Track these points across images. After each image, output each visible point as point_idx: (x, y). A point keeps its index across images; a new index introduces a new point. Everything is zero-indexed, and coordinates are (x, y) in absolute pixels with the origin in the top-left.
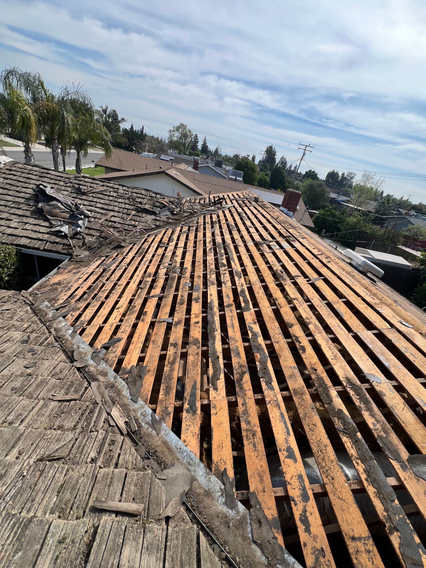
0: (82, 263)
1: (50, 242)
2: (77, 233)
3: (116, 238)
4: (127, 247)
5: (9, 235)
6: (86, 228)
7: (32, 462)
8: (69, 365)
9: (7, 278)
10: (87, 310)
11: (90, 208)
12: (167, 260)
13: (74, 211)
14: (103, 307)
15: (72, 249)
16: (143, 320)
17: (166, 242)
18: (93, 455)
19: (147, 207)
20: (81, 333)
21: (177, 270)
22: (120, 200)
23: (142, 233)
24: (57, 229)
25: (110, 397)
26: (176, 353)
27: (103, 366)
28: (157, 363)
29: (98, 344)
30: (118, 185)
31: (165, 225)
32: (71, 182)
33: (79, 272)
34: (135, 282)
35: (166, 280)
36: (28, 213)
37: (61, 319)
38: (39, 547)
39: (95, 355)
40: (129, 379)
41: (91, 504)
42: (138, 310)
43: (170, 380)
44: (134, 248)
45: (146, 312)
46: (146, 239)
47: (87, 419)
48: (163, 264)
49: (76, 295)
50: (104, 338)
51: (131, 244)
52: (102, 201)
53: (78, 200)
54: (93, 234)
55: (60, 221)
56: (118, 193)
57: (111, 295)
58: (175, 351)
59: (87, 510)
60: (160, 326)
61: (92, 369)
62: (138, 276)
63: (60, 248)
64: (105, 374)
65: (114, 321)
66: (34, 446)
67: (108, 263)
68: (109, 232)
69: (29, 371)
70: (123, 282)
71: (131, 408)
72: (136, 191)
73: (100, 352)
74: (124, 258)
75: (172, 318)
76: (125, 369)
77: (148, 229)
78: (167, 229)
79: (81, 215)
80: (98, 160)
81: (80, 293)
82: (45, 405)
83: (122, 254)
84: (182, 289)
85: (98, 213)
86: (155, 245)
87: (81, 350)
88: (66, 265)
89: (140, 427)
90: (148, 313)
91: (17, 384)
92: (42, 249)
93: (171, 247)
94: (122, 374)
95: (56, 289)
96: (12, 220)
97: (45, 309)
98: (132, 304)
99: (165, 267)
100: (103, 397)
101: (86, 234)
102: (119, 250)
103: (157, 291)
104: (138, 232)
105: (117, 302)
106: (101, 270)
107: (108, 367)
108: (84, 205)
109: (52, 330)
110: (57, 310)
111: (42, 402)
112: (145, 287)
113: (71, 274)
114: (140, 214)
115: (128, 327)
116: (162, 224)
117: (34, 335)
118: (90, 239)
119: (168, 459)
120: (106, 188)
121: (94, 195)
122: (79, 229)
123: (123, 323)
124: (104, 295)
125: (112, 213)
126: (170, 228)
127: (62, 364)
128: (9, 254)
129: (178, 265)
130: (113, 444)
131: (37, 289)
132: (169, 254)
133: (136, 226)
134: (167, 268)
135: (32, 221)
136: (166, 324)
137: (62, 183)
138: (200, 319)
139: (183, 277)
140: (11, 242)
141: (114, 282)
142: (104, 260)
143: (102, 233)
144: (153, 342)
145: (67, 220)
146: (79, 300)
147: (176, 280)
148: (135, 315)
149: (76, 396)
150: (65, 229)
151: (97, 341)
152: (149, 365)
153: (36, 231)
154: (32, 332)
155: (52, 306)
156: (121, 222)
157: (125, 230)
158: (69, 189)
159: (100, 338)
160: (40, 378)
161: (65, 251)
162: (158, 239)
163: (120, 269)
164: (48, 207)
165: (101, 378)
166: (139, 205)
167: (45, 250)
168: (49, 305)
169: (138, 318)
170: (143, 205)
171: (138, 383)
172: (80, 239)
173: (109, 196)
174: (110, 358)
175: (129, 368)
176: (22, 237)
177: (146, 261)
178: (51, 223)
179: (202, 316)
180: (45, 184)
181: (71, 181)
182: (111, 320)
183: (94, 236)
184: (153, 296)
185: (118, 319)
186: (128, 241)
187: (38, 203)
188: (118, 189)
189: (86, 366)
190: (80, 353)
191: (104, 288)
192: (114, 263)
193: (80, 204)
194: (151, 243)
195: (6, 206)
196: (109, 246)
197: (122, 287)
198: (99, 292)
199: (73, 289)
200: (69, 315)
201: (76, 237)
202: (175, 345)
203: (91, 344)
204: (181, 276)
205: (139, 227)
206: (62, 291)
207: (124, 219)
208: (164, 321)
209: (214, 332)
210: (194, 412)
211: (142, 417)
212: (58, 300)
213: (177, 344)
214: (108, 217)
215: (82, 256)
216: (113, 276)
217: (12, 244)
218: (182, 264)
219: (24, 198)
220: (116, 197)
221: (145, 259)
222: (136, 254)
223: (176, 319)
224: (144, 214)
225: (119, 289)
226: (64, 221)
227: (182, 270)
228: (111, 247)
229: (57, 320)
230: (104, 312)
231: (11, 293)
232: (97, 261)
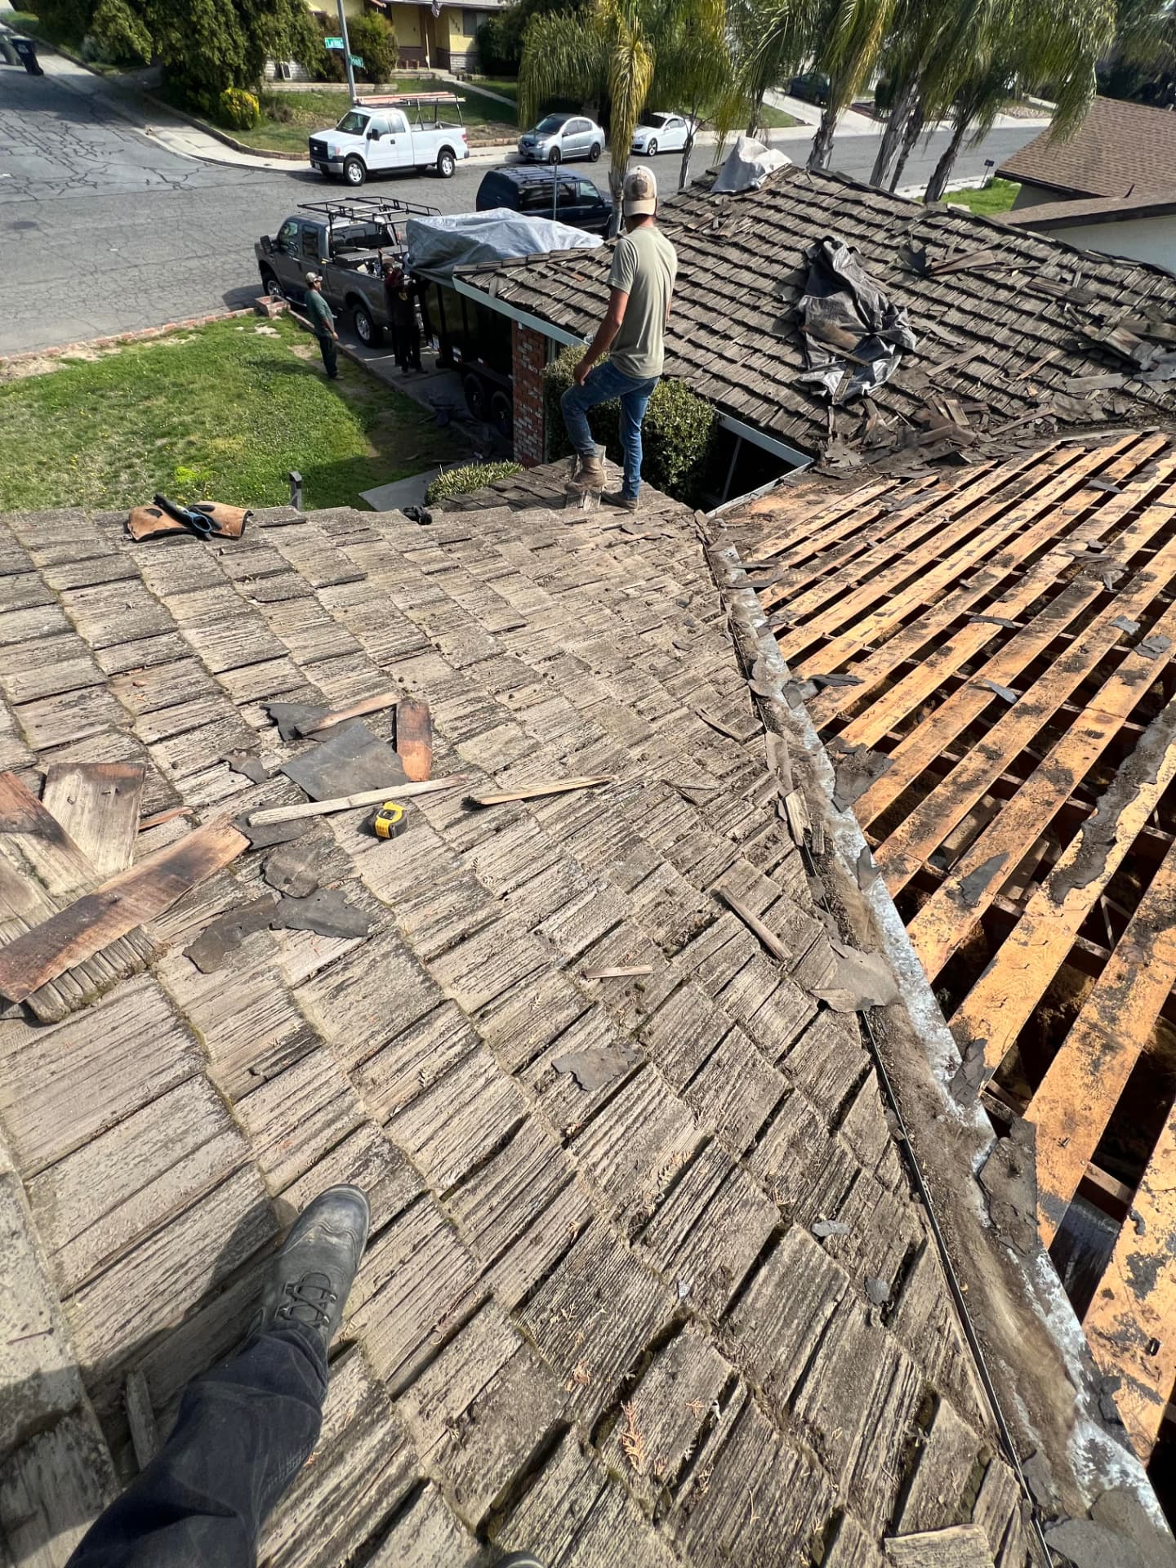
0: (836, 481)
1: (787, 411)
2: (858, 397)
3: (956, 433)
4: (974, 465)
5: (716, 376)
6: (886, 385)
7: (655, 778)
8: (741, 680)
9: (675, 480)
10: (809, 594)
11: (923, 323)
12: (1090, 535)
13: (876, 329)
14: (846, 599)
15: (825, 439)
16: (932, 665)
17: (1120, 477)
18: (737, 832)
19: (1116, 338)
20: (779, 635)
21: (1110, 574)
22: (1029, 305)
23: (1043, 432)
24: (815, 376)
25: (794, 774)
26: (985, 772)
27: (800, 714)
28: (922, 767)
29: (807, 670)
30: (1050, 244)
31: (1145, 418)
32: (906, 233)
33: (822, 502)
34: (953, 566)
35: (1053, 591)
36: (768, 324)
37: (751, 591)
38: (643, 875)
39: (791, 687)
40: (844, 765)
41: (716, 886)
42: (929, 638)
43: (937, 816)
44: (994, 474)
45: (950, 649)
46: (1048, 454)
47: (743, 779)
48: (1071, 541)
49: (796, 553)
50: (822, 664)
51: (990, 458)
52: (969, 304)
53: (901, 293)
54: (896, 407)
55: (831, 354)
56: (1034, 276)
57: (877, 578)
58: (987, 767)
59: (709, 890)
60: (973, 695)
61: (777, 709)
62: (969, 553)
63: (799, 430)
64: (799, 732)
65: (858, 639)
66: (662, 761)
67: (900, 497)
68: (943, 410)
69: (678, 653)
70: (922, 557)
71: (826, 815)
72: (1105, 270)
73: (803, 685)
74: (951, 495)
75: (1019, 692)
76: (842, 742)
77: (1073, 423)
78: (1147, 435)
79: (888, 343)
80: (1007, 157)
81: (805, 550)
82: (687, 717)
83: (951, 483)
84: (1097, 632)
85: (940, 342)
86: (1071, 478)
87: (768, 665)
88: (797, 478)
89: (830, 853)
90: (953, 654)
91: (661, 662)
92: (762, 425)
93: (1127, 500)
94: (835, 749)
95: (760, 528)
96: (731, 339)
97: (725, 560)
98: (921, 618)
99: (1070, 553)
100: (780, 765)
101: (879, 405)
102: (946, 470)
103: (1007, 610)
104: (1031, 426)
105: (883, 600)
106: (876, 512)
107: (810, 721)
108: (911, 312)
109: (728, 606)
110: (749, 571)
111: (685, 710)
112: (975, 589)
113: (801, 502)
114: (1072, 365)
115: (886, 664)
116: (1136, 409)
117: (698, 600)
118: (881, 421)
119: (864, 937)
120: (1001, 255)
121: (952, 280)
122: (866, 386)
123: (878, 651)
124: (856, 572)
125: (980, 349)
126: (1161, 430)
127: (729, 672)
128: (700, 422)
129: (1125, 557)
130: (775, 843)
131: (724, 516)
132: (1107, 517)
133: (1036, 405)
134: (1077, 558)
135: (769, 345)
136: (991, 697)
137: (880, 236)
138: (1110, 732)
139: (1120, 600)
140: (711, 395)
141: (897, 551)
142: (893, 488)
143: (920, 408)
144: (935, 721)
145: (848, 356)
146: (798, 566)
147: (1089, 600)
148: (917, 646)
149: (738, 735)
150: (833, 380)
151: (806, 664)
152: (902, 761)
153: (767, 376)
154: (697, 593)
155: (742, 559)
156: (996, 383)
157: (994, 410)
158: (891, 256)
159: (813, 659)
160: (692, 673)
161: (808, 443)
162: (1090, 462)
163: (925, 522)
164: (818, 311)
165: (787, 732)
166: (1088, 329)
167: (768, 430)
168: (737, 556)
169: (921, 655)
170: (1105, 330)
171: (861, 782)
172: (855, 415)
173: (999, 286)
174: (820, 708)
175: (853, 744)
176: (736, 385)
177: (1017, 519)
178: (807, 359)
179: (1123, 728)
180: (838, 238)
181: (910, 228)
182: (852, 634)
183: (894, 413)
184: (990, 620)
185: (870, 638)
186: (984, 449)
187: (800, 297)
188: (1043, 261)
189: (767, 699)
190: (765, 671)
191: (863, 558)
192: (917, 502)
193: (901, 309)
194: (1060, 471)
195: (732, 299)
196: (923, 451)
197: (913, 569)
198: (848, 562)
199: (793, 539)
200: (768, 591)
201: (850, 408)
202: (993, 755)
203: (793, 663)
204: (1115, 595)
205: (1043, 410)
206: (769, 535)
207: (1007, 375)
208: (990, 690)
209: (1140, 780)
210: (967, 907)
211: (842, 843)
212: (756, 551)
213: (1000, 756)
214: (960, 361)
215: (842, 464)
216: (899, 535)
217: (712, 401)
218: (1140, 559)
219: (774, 279)
220: (1021, 293)
221: (1012, 514)
222: (992, 492)
223: (1028, 698)
224: (1087, 365)
225: (901, 572)
226: (839, 357)
227: (1128, 578)
228: (928, 455)
229: (743, 592)
230: (845, 610)
231: (681, 507)
232: (874, 485)
